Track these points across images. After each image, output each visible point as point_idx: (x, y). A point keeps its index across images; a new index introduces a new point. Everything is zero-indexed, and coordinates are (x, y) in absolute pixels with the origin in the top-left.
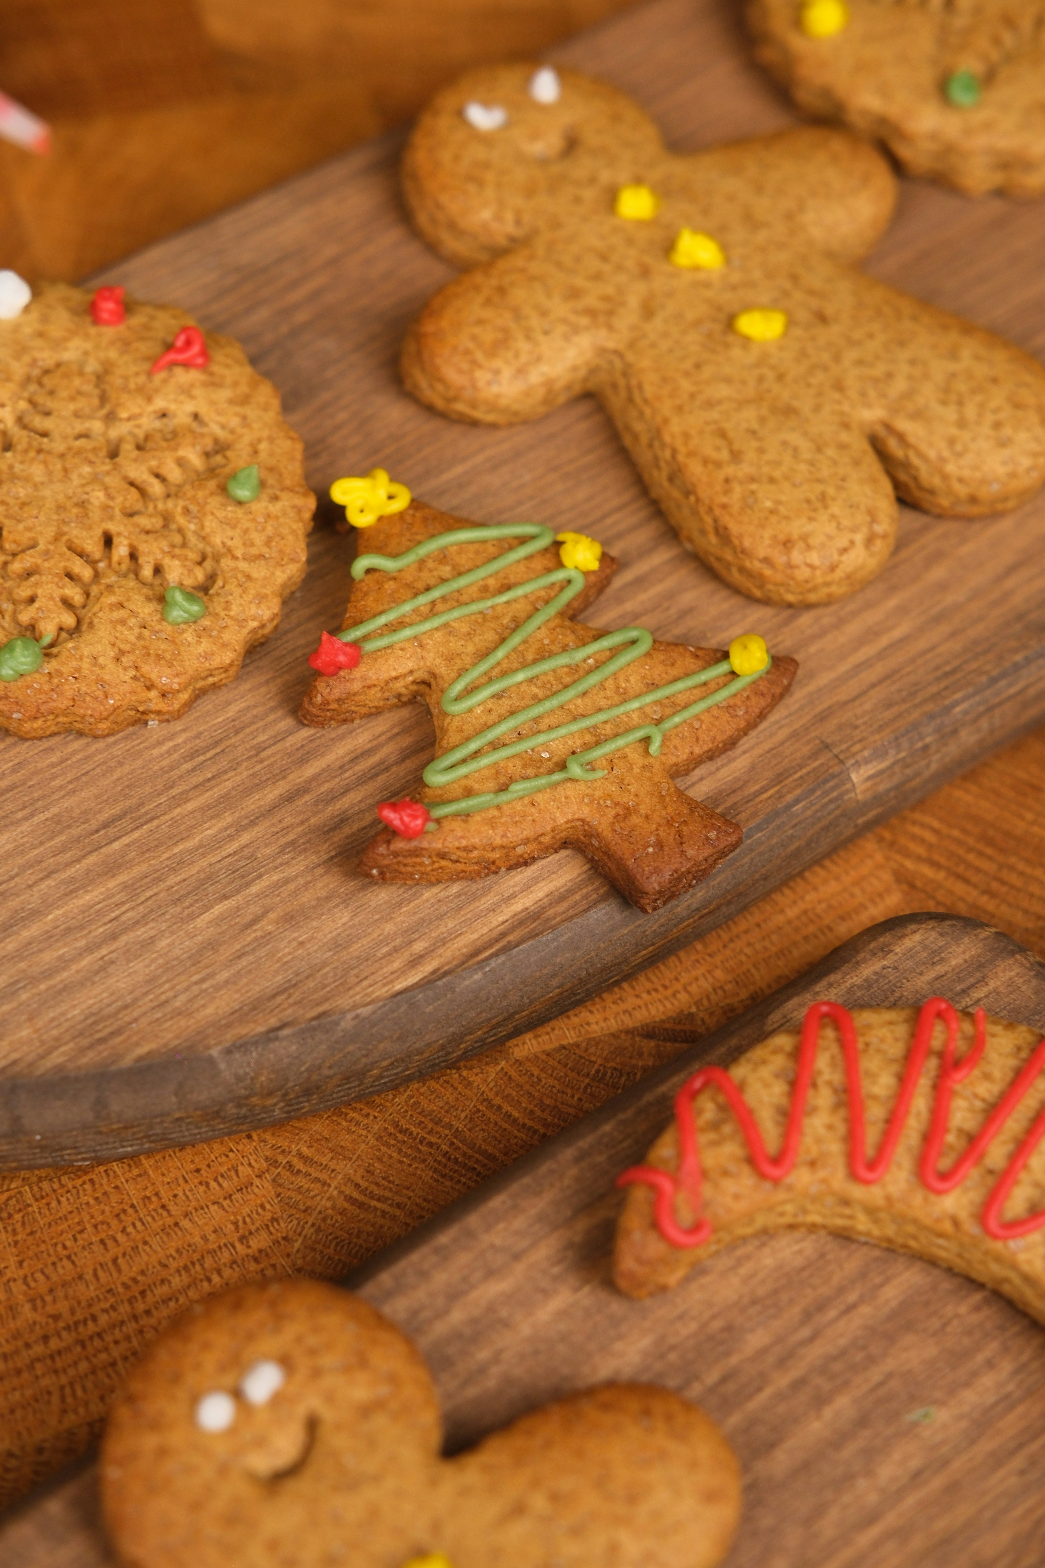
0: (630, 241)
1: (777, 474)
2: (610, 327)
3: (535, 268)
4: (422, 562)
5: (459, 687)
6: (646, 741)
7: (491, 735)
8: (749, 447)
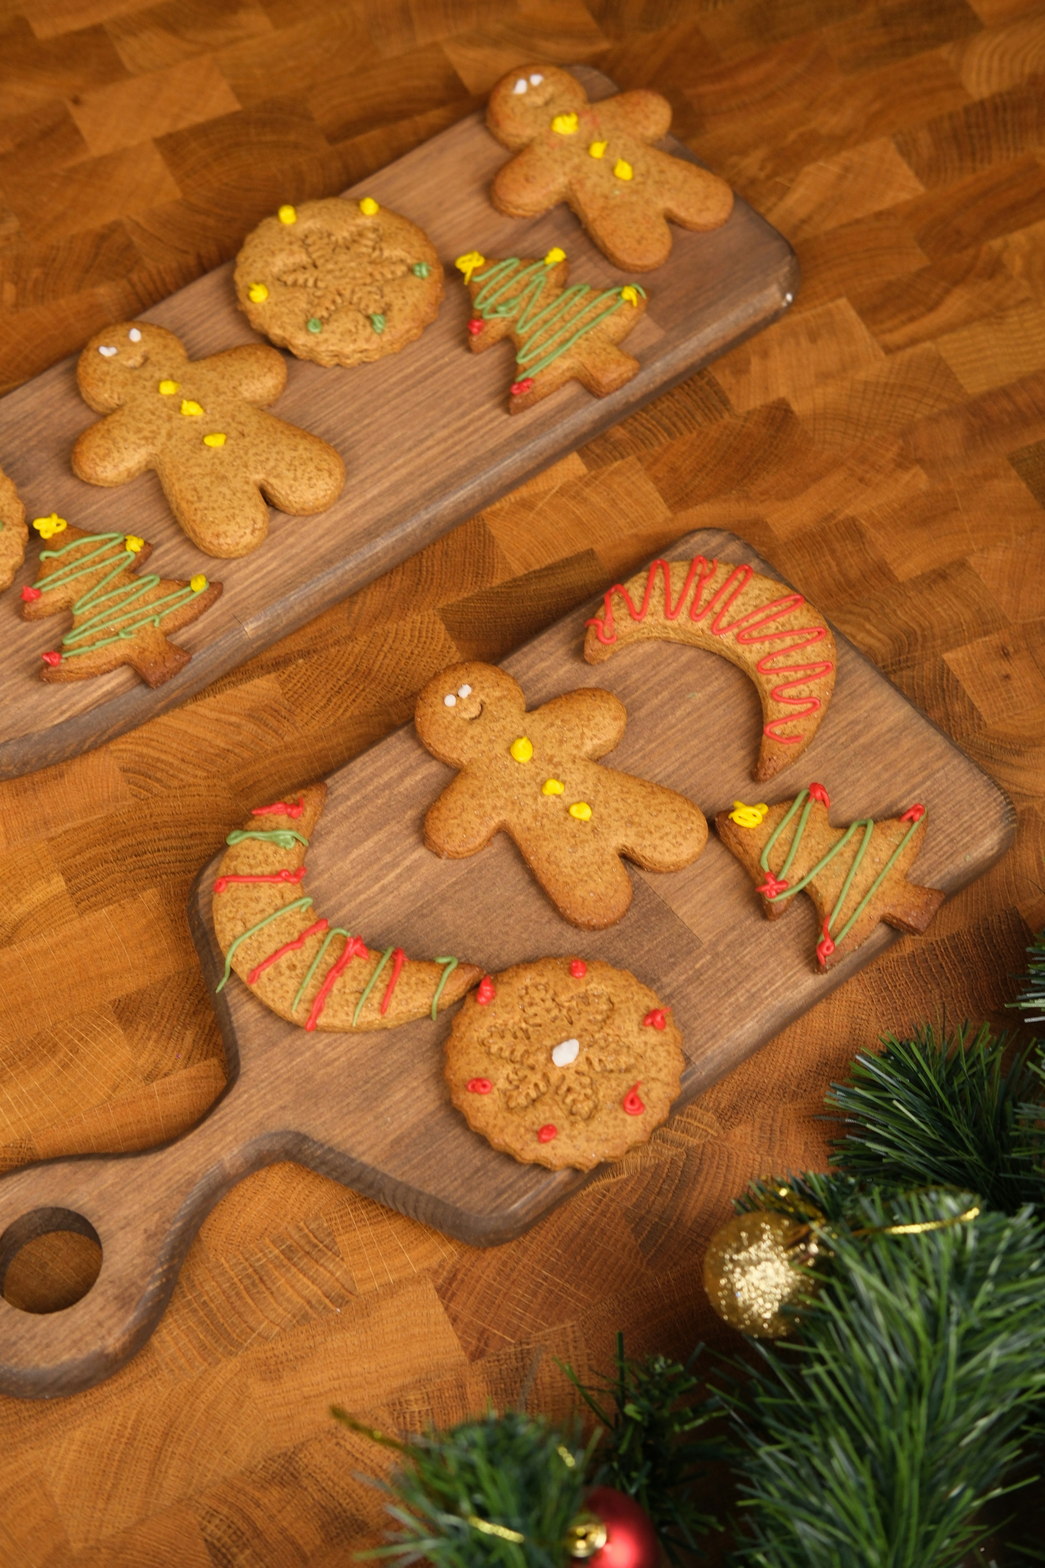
0: (165, 405)
1: (215, 506)
2: (153, 444)
3: (124, 420)
4: (69, 553)
5: (79, 604)
6: (154, 621)
7: (90, 623)
8: (205, 495)
